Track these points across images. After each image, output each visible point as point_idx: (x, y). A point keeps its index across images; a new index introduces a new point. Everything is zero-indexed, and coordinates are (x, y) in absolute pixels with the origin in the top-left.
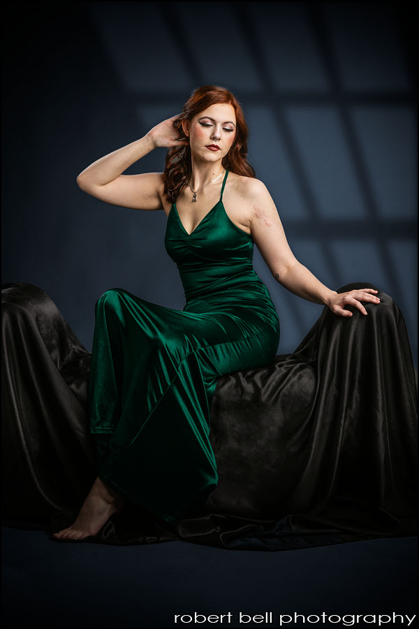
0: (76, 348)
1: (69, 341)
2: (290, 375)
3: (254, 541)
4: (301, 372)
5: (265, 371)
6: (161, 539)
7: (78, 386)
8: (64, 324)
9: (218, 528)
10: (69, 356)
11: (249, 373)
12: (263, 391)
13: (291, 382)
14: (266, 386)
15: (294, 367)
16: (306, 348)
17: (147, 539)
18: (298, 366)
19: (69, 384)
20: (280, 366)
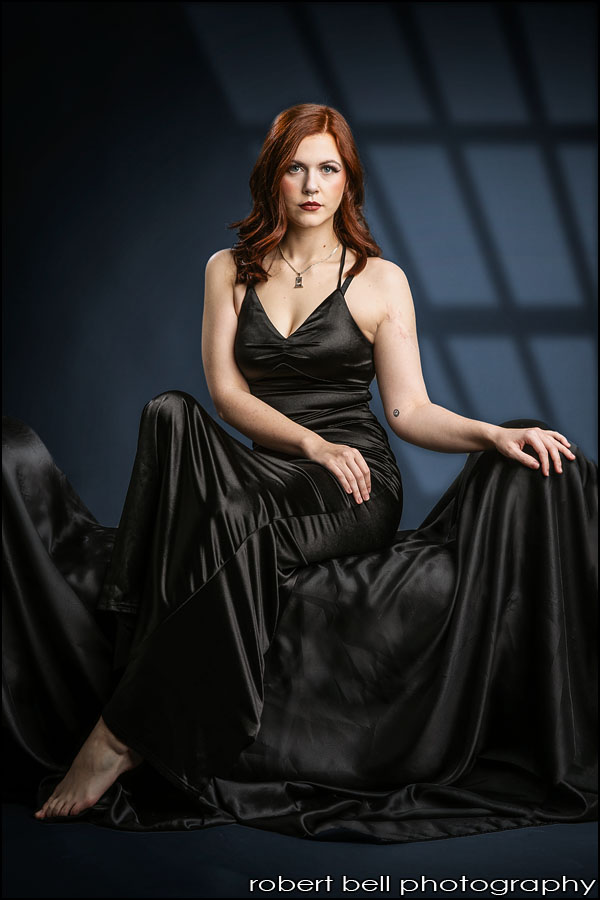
0: (78, 517)
1: (68, 505)
2: (414, 564)
3: (355, 826)
4: (432, 560)
5: (375, 558)
6: (207, 822)
7: (81, 578)
8: (61, 478)
9: (299, 804)
10: (68, 530)
11: (350, 560)
12: (372, 588)
13: (415, 575)
14: (377, 581)
15: (420, 551)
16: (439, 522)
17: (185, 821)
18: (427, 549)
19: (65, 574)
20: (399, 550)
